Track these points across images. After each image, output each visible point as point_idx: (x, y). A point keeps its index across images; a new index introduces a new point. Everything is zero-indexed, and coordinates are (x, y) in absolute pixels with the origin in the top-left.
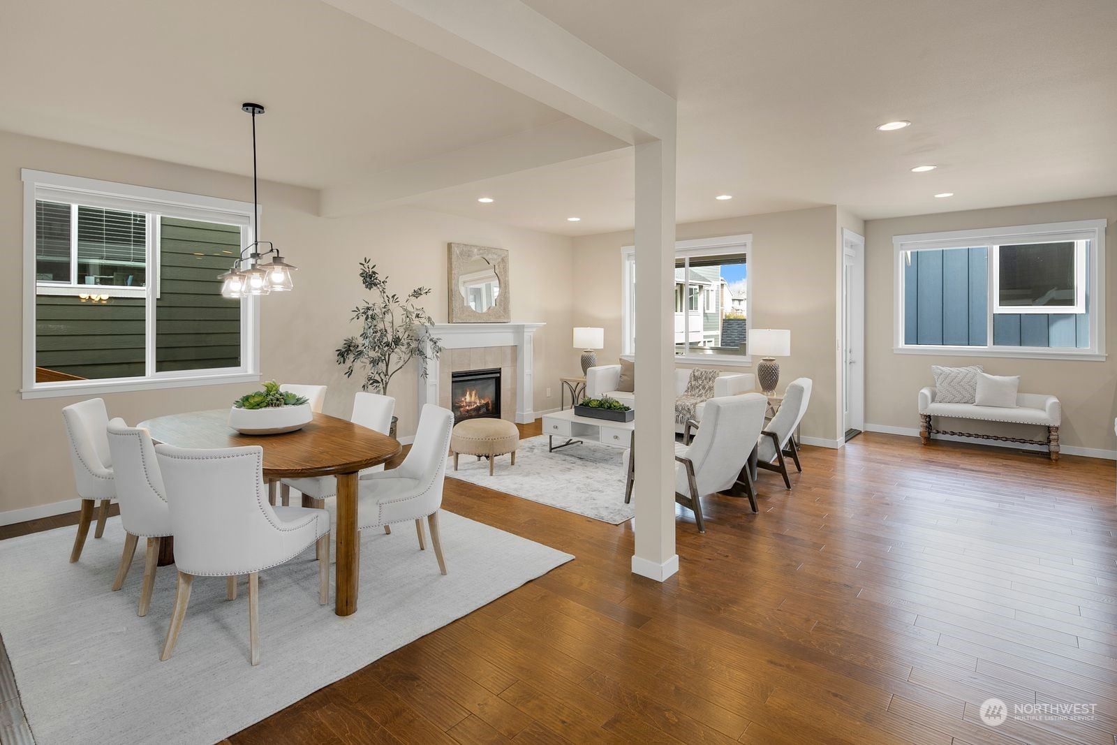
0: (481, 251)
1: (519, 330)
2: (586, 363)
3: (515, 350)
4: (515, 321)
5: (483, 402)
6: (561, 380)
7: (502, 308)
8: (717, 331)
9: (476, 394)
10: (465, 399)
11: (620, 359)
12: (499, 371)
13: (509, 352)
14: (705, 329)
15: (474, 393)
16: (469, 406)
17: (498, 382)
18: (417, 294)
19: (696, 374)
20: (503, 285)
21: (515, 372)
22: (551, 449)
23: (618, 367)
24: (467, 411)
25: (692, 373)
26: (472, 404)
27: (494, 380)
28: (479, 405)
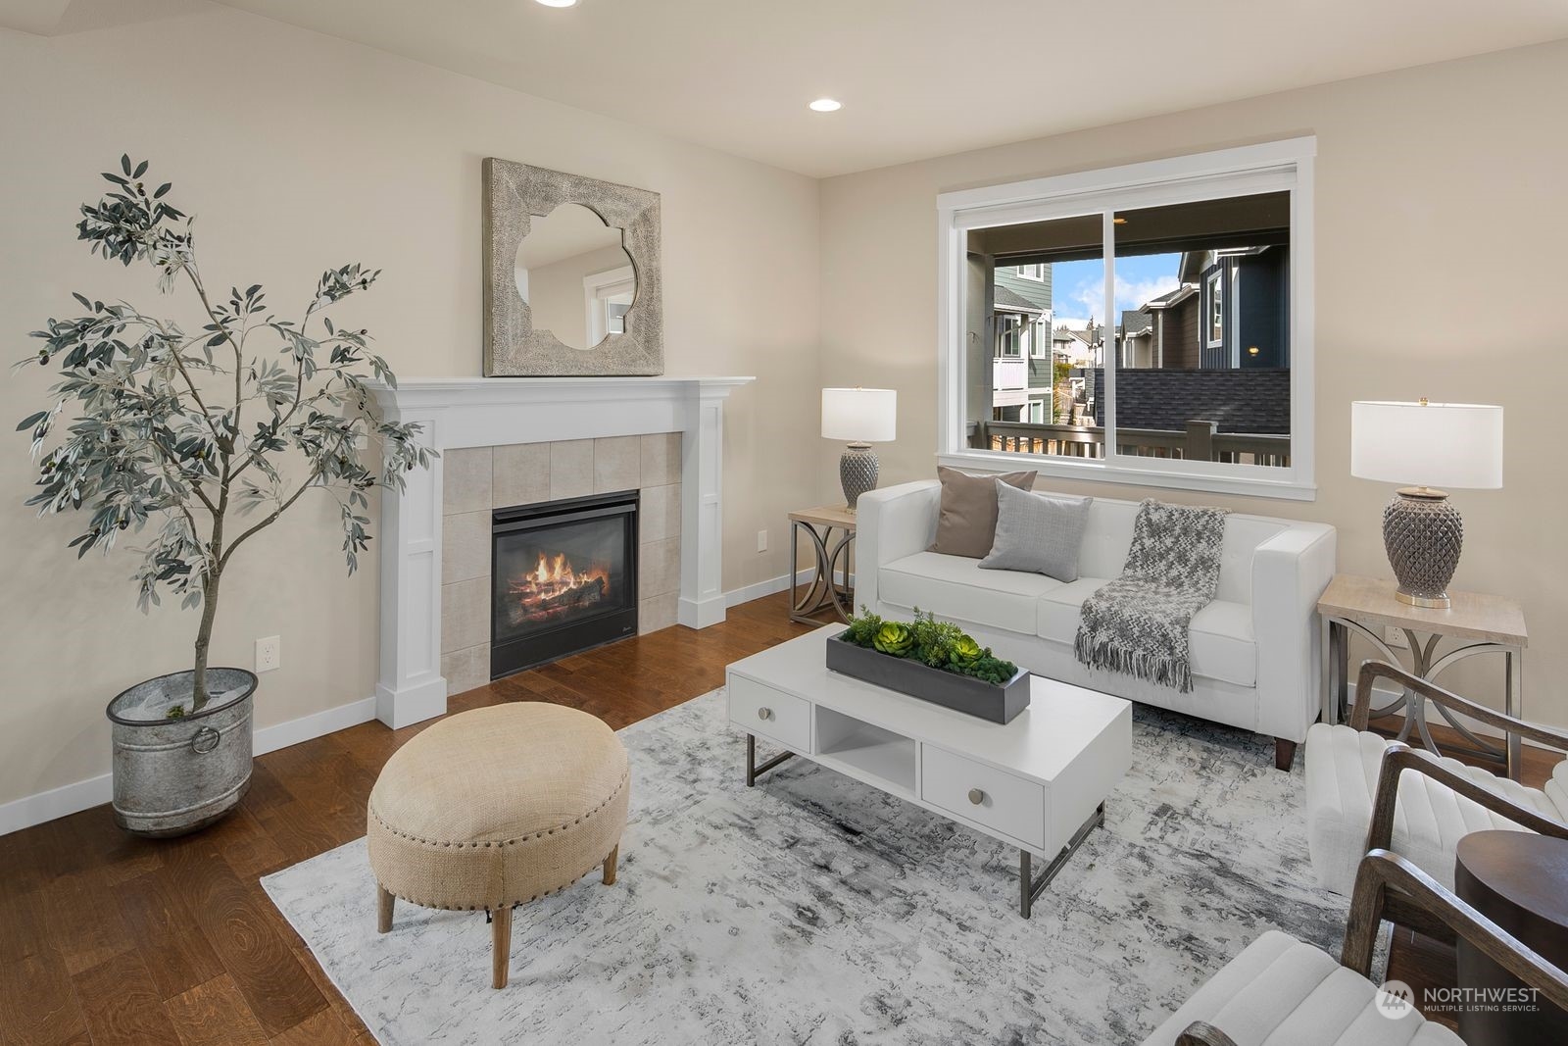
0: (581, 190)
1: (687, 393)
2: (856, 476)
3: (678, 443)
4: (676, 369)
5: (585, 579)
6: (791, 516)
7: (641, 339)
8: (1048, 388)
9: (564, 565)
10: (536, 577)
11: (940, 469)
12: (632, 498)
13: (661, 448)
14: (1031, 385)
15: (558, 562)
16: (547, 592)
17: (632, 522)
18: (336, 286)
19: (1155, 517)
20: (644, 280)
21: (676, 497)
22: (753, 775)
23: (933, 487)
24: (544, 605)
25: (1143, 515)
26: (556, 587)
27: (621, 521)
28: (574, 587)
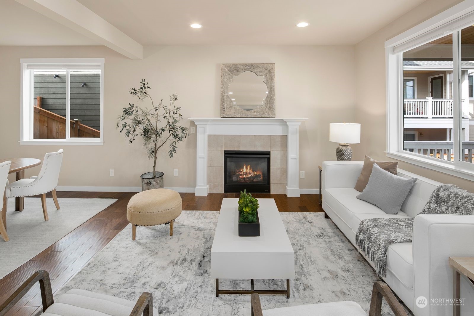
0: (247, 67)
1: (284, 123)
3: (285, 138)
4: (280, 117)
5: (256, 173)
6: (319, 167)
7: (268, 107)
9: (250, 168)
10: (243, 170)
12: (268, 153)
13: (278, 139)
16: (246, 175)
17: (269, 160)
20: (269, 90)
21: (285, 155)
24: (244, 179)
25: (435, 191)
26: (248, 174)
27: (266, 159)
28: (253, 175)
